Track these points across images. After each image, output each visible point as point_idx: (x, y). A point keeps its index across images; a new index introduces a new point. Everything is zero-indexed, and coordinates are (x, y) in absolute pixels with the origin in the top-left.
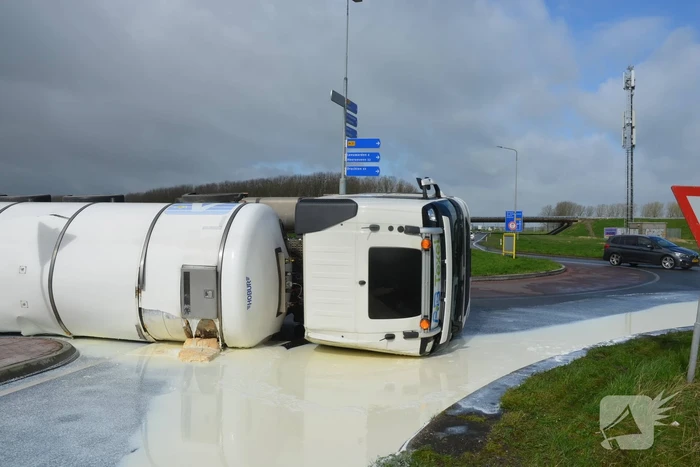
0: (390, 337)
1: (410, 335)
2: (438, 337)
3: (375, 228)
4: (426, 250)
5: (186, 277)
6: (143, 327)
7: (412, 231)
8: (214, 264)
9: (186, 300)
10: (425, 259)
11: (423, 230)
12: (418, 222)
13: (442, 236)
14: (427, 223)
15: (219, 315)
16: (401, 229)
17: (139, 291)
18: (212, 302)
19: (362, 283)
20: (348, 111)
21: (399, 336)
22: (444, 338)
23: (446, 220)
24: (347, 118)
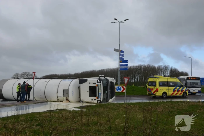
0: (92, 100)
1: (95, 100)
2: (100, 100)
3: (90, 83)
5: (64, 91)
6: (58, 99)
7: (95, 83)
8: (68, 89)
9: (64, 94)
10: (97, 87)
11: (97, 83)
12: (96, 82)
13: (101, 84)
14: (98, 82)
15: (68, 96)
16: (93, 83)
17: (57, 93)
18: (67, 94)
19: (88, 91)
20: (120, 53)
21: (94, 100)
22: (102, 101)
23: (101, 82)
24: (120, 55)
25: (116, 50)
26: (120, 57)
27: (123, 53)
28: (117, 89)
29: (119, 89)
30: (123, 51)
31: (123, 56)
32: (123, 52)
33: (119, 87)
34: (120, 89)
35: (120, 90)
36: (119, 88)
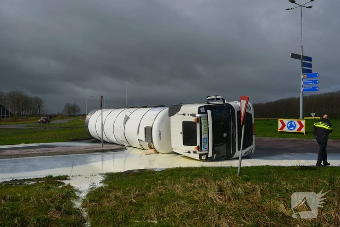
0: (189, 152)
1: (195, 152)
2: (207, 154)
3: (184, 115)
4: (198, 122)
6: (140, 145)
7: (193, 115)
8: (151, 126)
9: (145, 137)
10: (198, 125)
11: (197, 115)
12: (196, 112)
13: (207, 117)
14: (199, 112)
15: (152, 142)
16: (191, 115)
18: (150, 137)
19: (181, 133)
20: (303, 61)
21: (192, 152)
22: (210, 155)
23: (209, 112)
24: (304, 64)
25: (294, 56)
26: (303, 67)
27: (311, 61)
28: (289, 126)
29: (291, 126)
30: (311, 58)
31: (310, 66)
32: (309, 59)
33: (291, 122)
34: (293, 127)
35: (295, 127)
36: (293, 123)
